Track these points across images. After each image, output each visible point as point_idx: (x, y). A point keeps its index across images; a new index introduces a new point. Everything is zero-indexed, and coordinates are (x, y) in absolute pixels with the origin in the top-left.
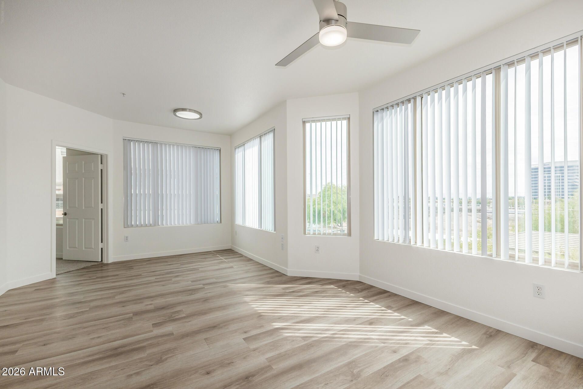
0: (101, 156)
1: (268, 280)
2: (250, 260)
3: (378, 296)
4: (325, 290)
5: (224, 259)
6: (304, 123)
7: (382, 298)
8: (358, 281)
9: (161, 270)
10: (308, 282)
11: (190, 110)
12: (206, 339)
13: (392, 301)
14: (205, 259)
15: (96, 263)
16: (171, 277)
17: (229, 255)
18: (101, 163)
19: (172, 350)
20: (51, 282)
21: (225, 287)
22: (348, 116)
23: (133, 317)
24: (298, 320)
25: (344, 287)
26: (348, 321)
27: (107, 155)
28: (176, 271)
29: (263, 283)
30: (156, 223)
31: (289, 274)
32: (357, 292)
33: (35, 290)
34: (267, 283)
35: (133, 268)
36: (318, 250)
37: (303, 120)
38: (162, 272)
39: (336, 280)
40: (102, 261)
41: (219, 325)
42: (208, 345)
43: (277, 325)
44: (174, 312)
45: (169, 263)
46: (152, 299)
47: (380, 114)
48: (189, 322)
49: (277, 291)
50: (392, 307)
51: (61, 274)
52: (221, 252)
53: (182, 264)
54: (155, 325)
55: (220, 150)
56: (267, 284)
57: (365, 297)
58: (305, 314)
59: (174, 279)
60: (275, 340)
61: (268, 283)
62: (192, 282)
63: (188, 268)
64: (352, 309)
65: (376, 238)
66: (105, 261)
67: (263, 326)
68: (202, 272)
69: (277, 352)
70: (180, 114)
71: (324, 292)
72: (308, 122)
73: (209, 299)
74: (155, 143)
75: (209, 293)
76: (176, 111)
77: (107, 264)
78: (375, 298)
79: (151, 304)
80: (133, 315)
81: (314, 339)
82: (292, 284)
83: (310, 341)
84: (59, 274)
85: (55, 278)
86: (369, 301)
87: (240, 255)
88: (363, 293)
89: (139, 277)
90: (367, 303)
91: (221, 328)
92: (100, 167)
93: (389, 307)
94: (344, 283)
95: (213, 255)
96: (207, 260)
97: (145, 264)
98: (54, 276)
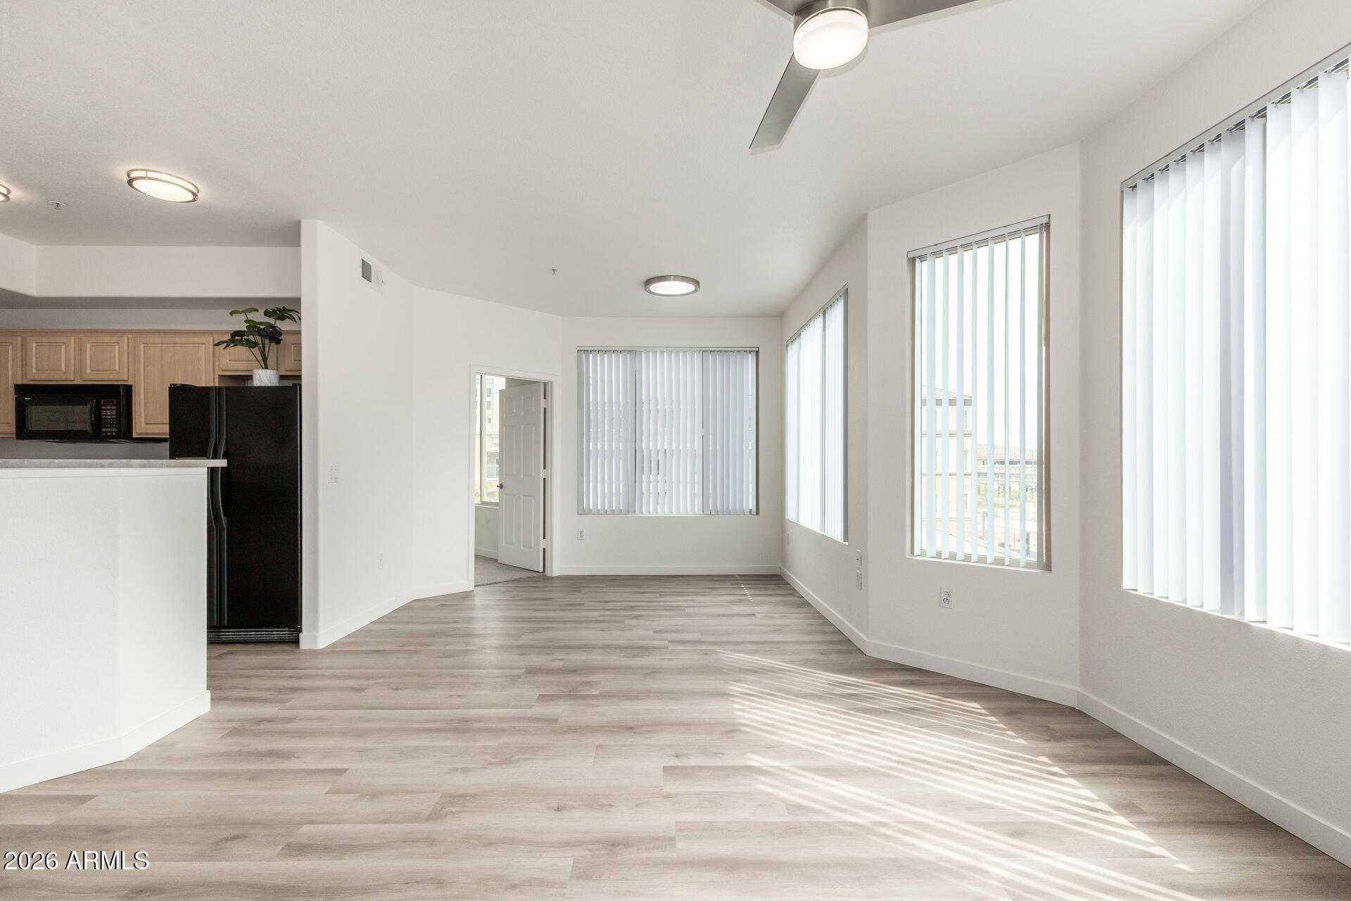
0: (545, 384)
1: (811, 656)
2: (806, 604)
3: (1112, 767)
4: (944, 711)
5: (751, 595)
6: (912, 261)
7: (1121, 775)
8: (1073, 709)
9: (618, 602)
10: (908, 680)
11: (676, 278)
12: (599, 746)
13: (1159, 793)
14: (710, 590)
15: (534, 574)
16: (625, 616)
17: (766, 589)
18: (545, 398)
19: (536, 749)
20: (466, 596)
21: (706, 654)
22: (1045, 220)
23: (522, 677)
24: (811, 763)
25: (1011, 714)
26: (947, 804)
27: (551, 382)
28: (643, 606)
29: (793, 662)
30: (630, 509)
31: (870, 652)
32: (1047, 738)
33: (441, 605)
34: (802, 663)
35: (579, 591)
36: (946, 601)
37: (911, 255)
38: (620, 604)
39: (1002, 692)
40: (544, 571)
41: (642, 726)
42: (595, 758)
43: (756, 760)
44: (583, 682)
45: (642, 590)
46: (570, 650)
47: (1141, 195)
48: (597, 706)
49: (813, 685)
50: (1142, 810)
51: (483, 585)
52: (754, 578)
53: (664, 595)
54: (543, 698)
55: (757, 352)
56: (801, 665)
57: (1058, 758)
58: (840, 753)
59: (628, 622)
60: (725, 792)
61: (807, 663)
62: (655, 632)
63: (669, 604)
64: (987, 779)
65: (1127, 584)
66: (548, 573)
67: (723, 754)
68: (688, 615)
69: (711, 817)
70: (657, 288)
71: (936, 713)
72: (922, 258)
73: (660, 672)
74: (633, 352)
75: (669, 659)
76: (648, 282)
77: (552, 578)
78: (1096, 768)
79: (561, 660)
80: (525, 672)
81: (816, 818)
82: (863, 677)
83: (803, 819)
84: (480, 585)
85: (472, 591)
86: (1065, 771)
87: (790, 592)
88: (1062, 744)
89: (578, 608)
90: (1054, 774)
91: (640, 733)
92: (543, 404)
93: (1127, 808)
94: (1017, 704)
95: (732, 584)
96: (715, 592)
97: (604, 585)
98: (472, 588)
